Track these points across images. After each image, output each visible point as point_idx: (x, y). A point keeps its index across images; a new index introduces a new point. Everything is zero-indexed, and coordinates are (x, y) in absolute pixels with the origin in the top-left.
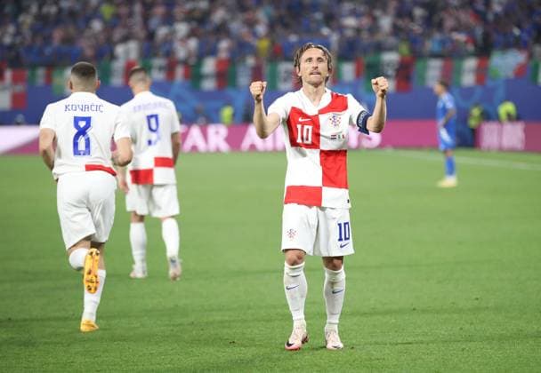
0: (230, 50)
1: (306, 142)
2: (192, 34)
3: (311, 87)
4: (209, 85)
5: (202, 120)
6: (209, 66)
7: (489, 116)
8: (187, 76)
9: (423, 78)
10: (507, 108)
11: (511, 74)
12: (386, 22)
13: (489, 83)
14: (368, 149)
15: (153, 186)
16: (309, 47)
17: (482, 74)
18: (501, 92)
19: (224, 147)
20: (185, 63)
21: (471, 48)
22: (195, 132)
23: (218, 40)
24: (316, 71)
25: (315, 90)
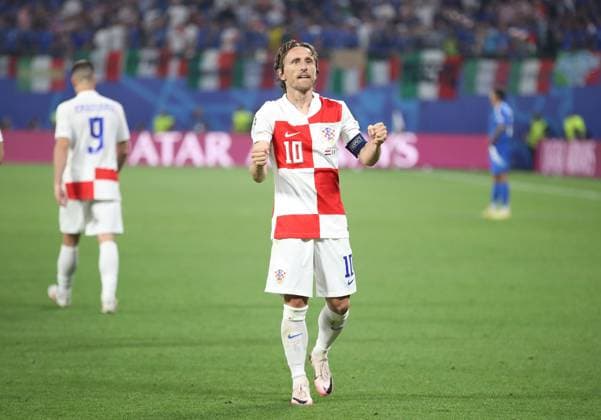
0: (237, 42)
1: (296, 161)
2: (191, 20)
3: (297, 93)
4: (209, 84)
5: (199, 127)
6: (210, 60)
7: (554, 132)
8: (183, 71)
9: (472, 84)
10: (574, 123)
11: (581, 81)
12: (426, 14)
13: (554, 92)
14: (403, 170)
15: (93, 201)
16: (293, 45)
17: (545, 79)
18: (568, 104)
19: (226, 161)
20: (181, 56)
21: (532, 47)
22: (191, 141)
23: (222, 29)
24: (304, 74)
25: (302, 96)
